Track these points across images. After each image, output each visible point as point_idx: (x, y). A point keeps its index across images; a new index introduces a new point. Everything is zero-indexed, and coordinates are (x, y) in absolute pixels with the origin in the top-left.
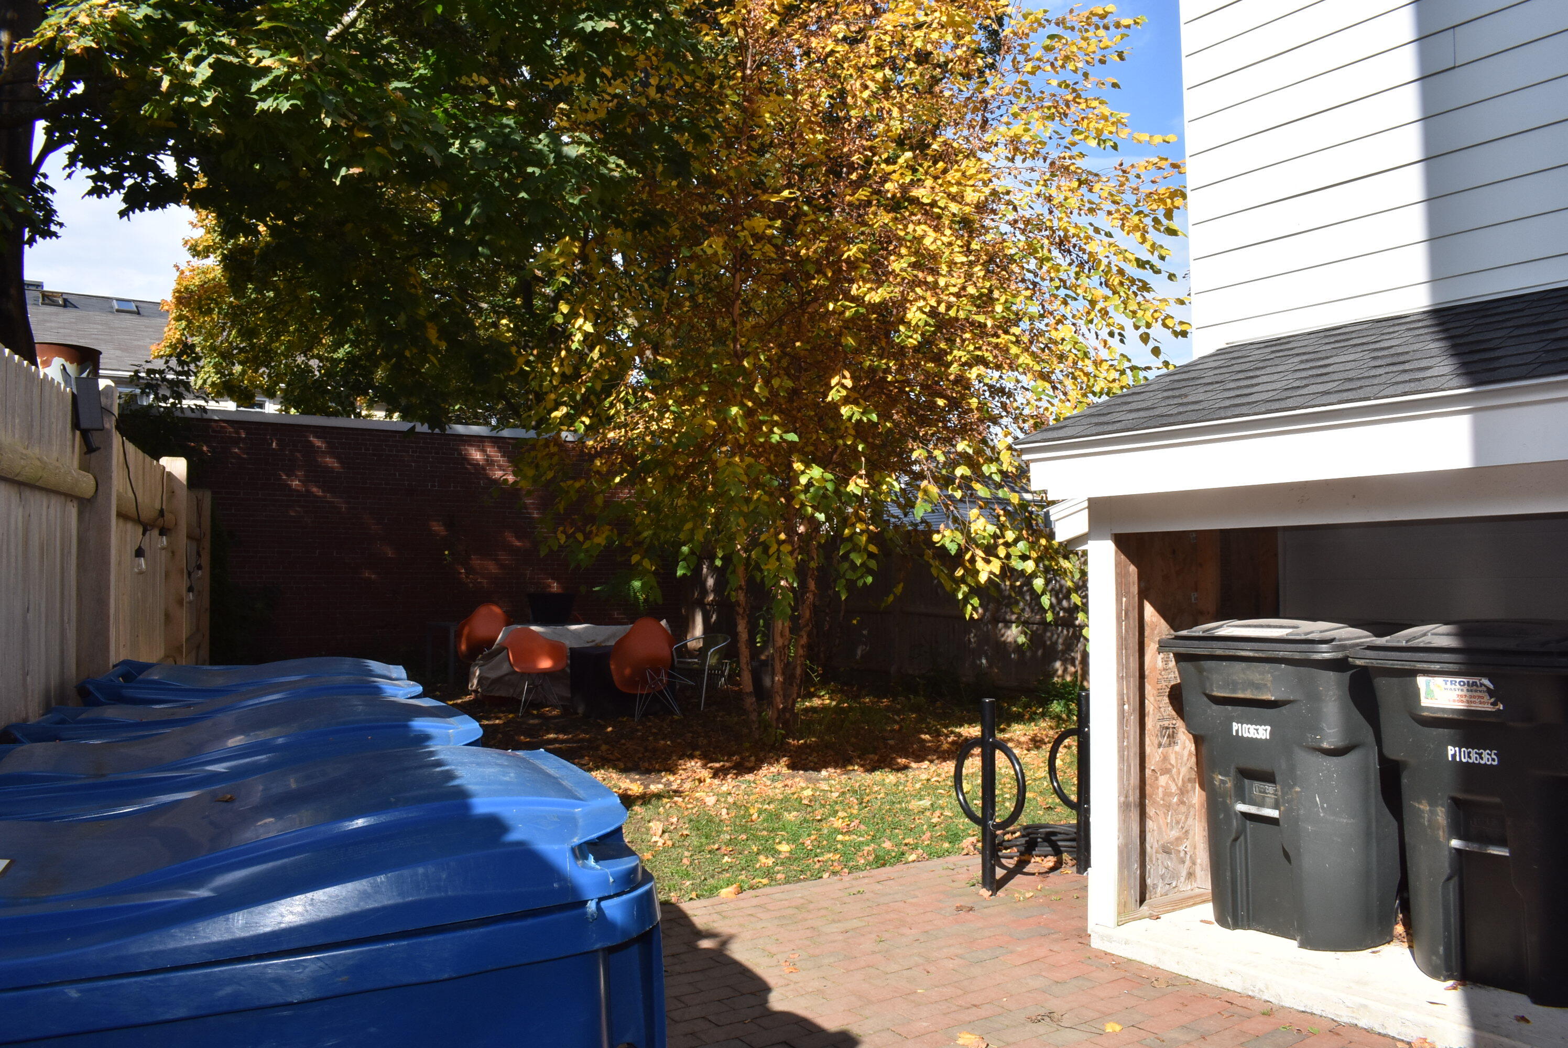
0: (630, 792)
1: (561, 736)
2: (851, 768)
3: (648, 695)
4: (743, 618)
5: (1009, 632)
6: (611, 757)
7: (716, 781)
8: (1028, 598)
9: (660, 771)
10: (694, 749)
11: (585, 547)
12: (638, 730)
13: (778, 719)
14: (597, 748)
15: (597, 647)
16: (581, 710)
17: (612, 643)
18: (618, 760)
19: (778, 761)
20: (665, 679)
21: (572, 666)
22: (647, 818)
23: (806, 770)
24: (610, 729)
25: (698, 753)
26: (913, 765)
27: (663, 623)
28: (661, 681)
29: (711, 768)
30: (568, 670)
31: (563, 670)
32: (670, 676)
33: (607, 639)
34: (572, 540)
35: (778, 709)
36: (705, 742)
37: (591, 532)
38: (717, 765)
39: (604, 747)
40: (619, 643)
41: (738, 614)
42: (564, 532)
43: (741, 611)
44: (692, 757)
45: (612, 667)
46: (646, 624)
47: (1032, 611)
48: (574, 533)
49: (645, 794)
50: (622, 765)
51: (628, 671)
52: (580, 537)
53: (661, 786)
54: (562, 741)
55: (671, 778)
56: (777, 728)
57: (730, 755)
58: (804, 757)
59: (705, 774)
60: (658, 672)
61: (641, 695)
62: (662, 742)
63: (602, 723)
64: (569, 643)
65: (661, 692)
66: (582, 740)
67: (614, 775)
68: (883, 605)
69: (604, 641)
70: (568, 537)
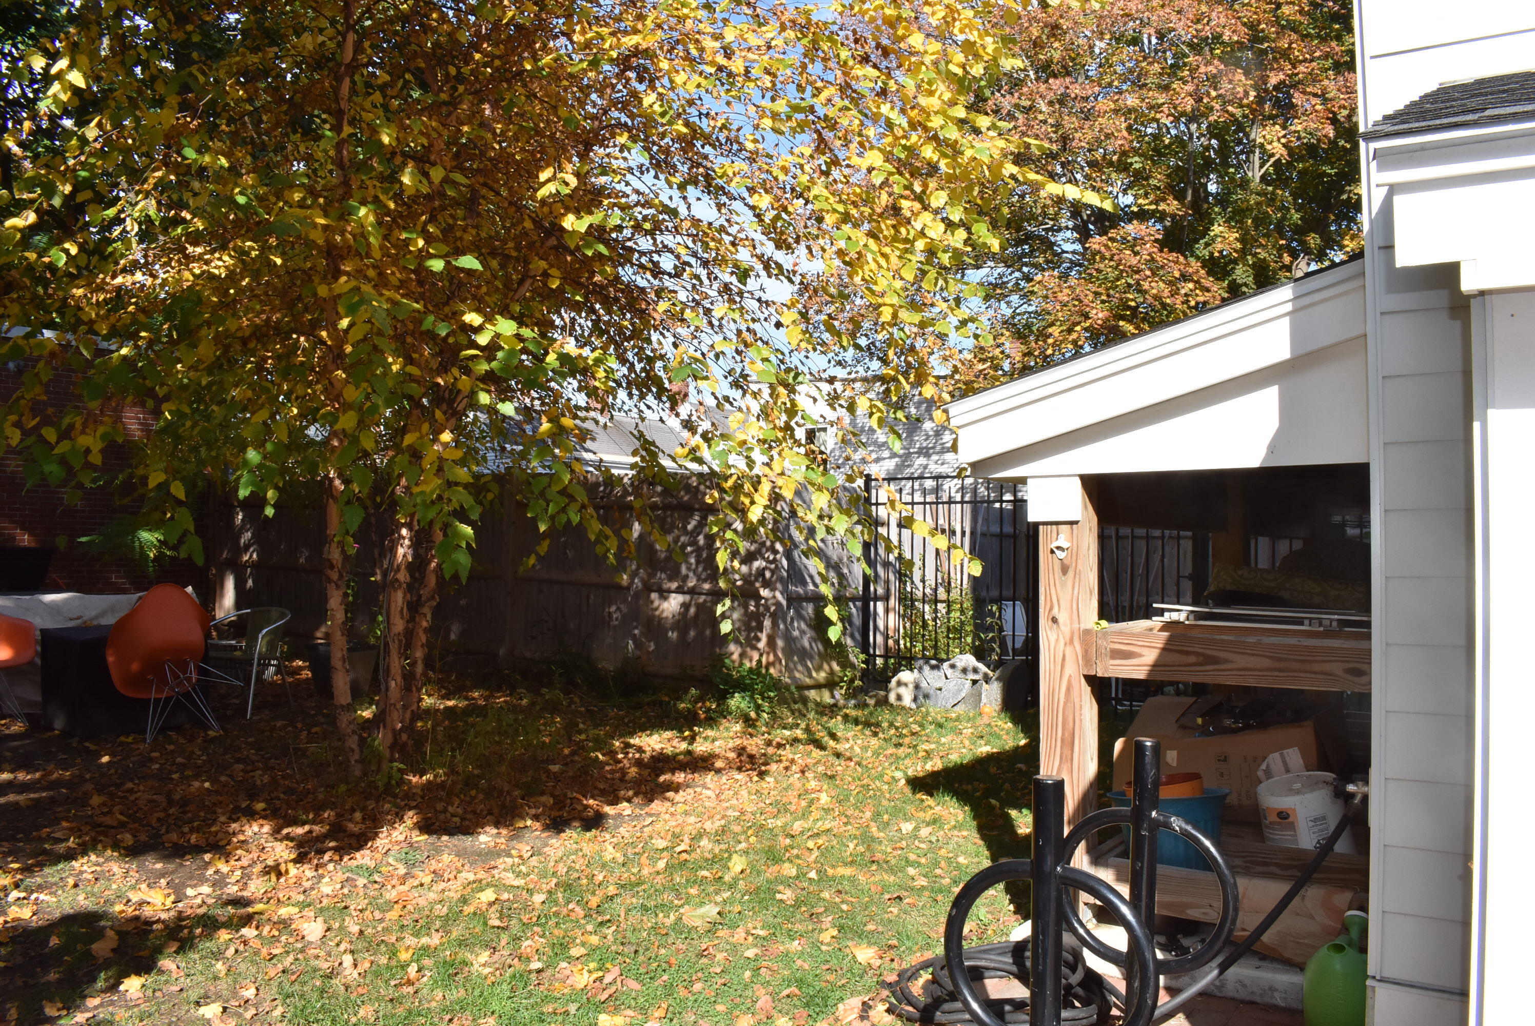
0: (147, 912)
1: (22, 776)
2: (521, 824)
3: (168, 699)
4: (338, 587)
5: (665, 605)
6: (108, 820)
7: (308, 871)
8: (693, 561)
9: (198, 850)
10: (253, 796)
11: (56, 451)
12: (152, 760)
13: (392, 747)
14: (83, 801)
15: (85, 628)
16: (59, 724)
17: (110, 620)
18: (122, 825)
19: (401, 819)
20: (194, 677)
21: (44, 655)
22: (193, 995)
23: (451, 834)
24: (106, 759)
25: (260, 806)
26: (608, 810)
27: (189, 589)
28: (189, 679)
29: (288, 837)
30: (38, 661)
31: (31, 663)
32: (201, 671)
33: (102, 615)
34: (32, 439)
35: (394, 731)
36: (266, 779)
37: (71, 427)
38: (300, 831)
39: (96, 800)
40: (123, 623)
41: (329, 580)
42: (17, 425)
43: (334, 576)
44: (251, 815)
45: (111, 659)
46: (164, 594)
47: (699, 579)
48: (37, 428)
49: (180, 917)
50: (128, 839)
51: (135, 667)
52: (50, 434)
53: (206, 889)
54: (23, 787)
55: (224, 868)
56: (392, 760)
57: (319, 809)
58: (440, 806)
59: (281, 852)
60: (184, 667)
61: (157, 701)
62: (196, 784)
63: (93, 747)
64: (41, 622)
65: (187, 695)
66: (57, 784)
67: (116, 868)
68: (522, 568)
69: (96, 617)
70: (26, 433)
